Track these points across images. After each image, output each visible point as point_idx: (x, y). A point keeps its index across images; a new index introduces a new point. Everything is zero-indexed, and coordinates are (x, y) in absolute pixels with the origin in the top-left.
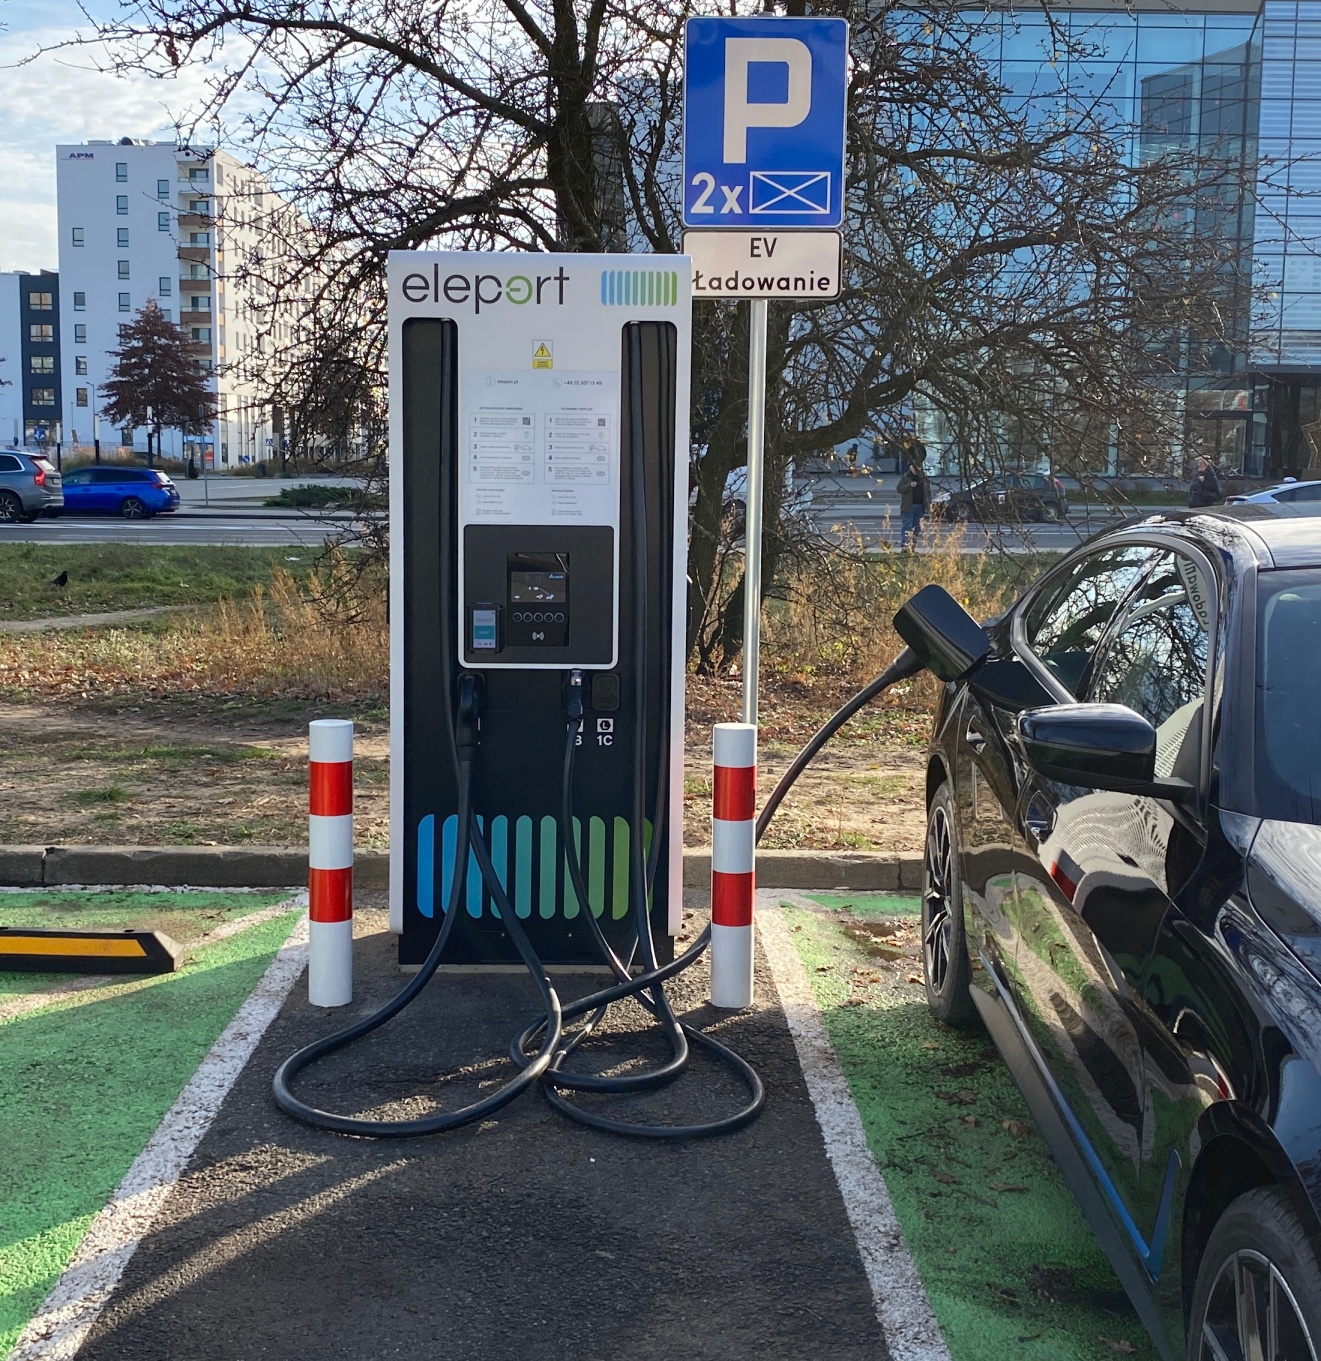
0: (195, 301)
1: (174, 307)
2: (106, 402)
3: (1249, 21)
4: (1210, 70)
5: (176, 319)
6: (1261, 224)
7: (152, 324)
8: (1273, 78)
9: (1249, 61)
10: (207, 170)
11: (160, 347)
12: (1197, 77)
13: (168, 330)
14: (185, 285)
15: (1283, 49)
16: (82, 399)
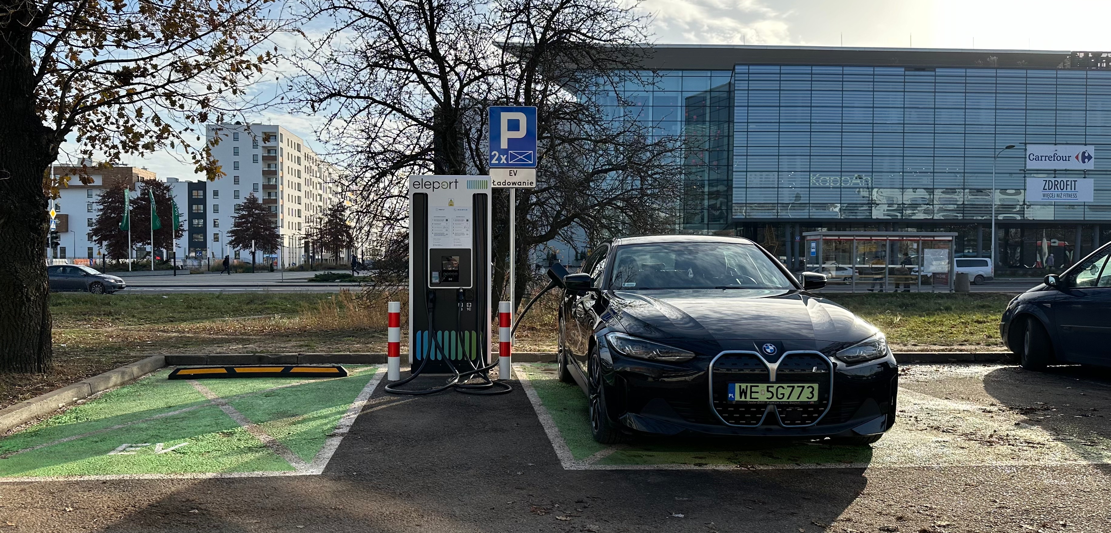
0: (269, 194)
1: (260, 196)
2: (231, 239)
3: (729, 73)
4: (714, 94)
5: (260, 201)
6: (737, 159)
7: (252, 202)
8: (739, 98)
9: (730, 90)
10: (276, 136)
11: (256, 214)
12: (708, 97)
13: (259, 207)
14: (265, 187)
15: (744, 85)
16: (216, 239)
